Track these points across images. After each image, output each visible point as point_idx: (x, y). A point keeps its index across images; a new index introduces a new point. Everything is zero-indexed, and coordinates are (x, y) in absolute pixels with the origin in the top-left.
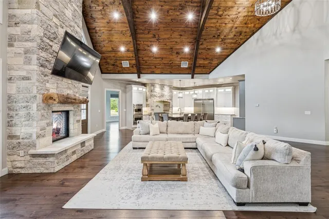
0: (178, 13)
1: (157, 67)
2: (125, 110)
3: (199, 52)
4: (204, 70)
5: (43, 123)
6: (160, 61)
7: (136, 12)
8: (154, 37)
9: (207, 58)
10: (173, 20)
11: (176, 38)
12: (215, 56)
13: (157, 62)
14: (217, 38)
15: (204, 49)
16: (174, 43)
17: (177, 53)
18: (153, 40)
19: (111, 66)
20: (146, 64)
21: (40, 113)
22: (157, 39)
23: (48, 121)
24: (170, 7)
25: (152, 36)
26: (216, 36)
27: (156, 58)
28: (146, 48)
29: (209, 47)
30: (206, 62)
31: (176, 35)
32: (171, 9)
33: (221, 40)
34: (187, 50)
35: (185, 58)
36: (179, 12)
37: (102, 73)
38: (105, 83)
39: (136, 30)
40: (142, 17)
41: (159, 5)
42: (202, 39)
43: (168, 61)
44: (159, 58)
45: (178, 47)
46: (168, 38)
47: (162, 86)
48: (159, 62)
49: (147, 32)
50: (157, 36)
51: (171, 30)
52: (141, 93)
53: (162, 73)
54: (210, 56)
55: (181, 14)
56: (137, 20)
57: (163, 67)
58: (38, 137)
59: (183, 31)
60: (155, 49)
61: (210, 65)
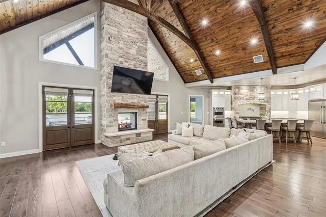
0: (227, 7)
1: (227, 69)
2: (208, 113)
3: (273, 38)
4: (292, 59)
5: (112, 119)
6: (227, 62)
7: (190, 26)
8: (212, 42)
9: (290, 43)
10: (225, 17)
11: (235, 33)
12: (304, 35)
13: (225, 64)
14: (298, 10)
15: (281, 31)
16: (235, 39)
17: (243, 49)
18: (212, 44)
19: (189, 77)
20: (215, 69)
21: (108, 114)
22: (216, 42)
23: (115, 118)
24: (216, 6)
25: (210, 40)
26: (295, 8)
27: (222, 61)
28: (210, 53)
29: (287, 27)
30: (292, 48)
31: (234, 30)
32: (218, 7)
33: (306, 9)
34: (254, 41)
35: (255, 52)
36: (228, 5)
37: (185, 83)
38: (189, 91)
39: (196, 41)
40: (195, 28)
41: (206, 10)
42: (271, 20)
43: (235, 60)
44: (225, 60)
45: (241, 42)
46: (227, 37)
47: (252, 87)
48: (226, 64)
49: (204, 39)
50: (215, 39)
51: (227, 27)
52: (222, 96)
53: (234, 75)
54: (297, 37)
55: (231, 5)
56: (194, 32)
57: (233, 67)
58: (107, 127)
59: (240, 22)
60: (218, 52)
61: (300, 50)
